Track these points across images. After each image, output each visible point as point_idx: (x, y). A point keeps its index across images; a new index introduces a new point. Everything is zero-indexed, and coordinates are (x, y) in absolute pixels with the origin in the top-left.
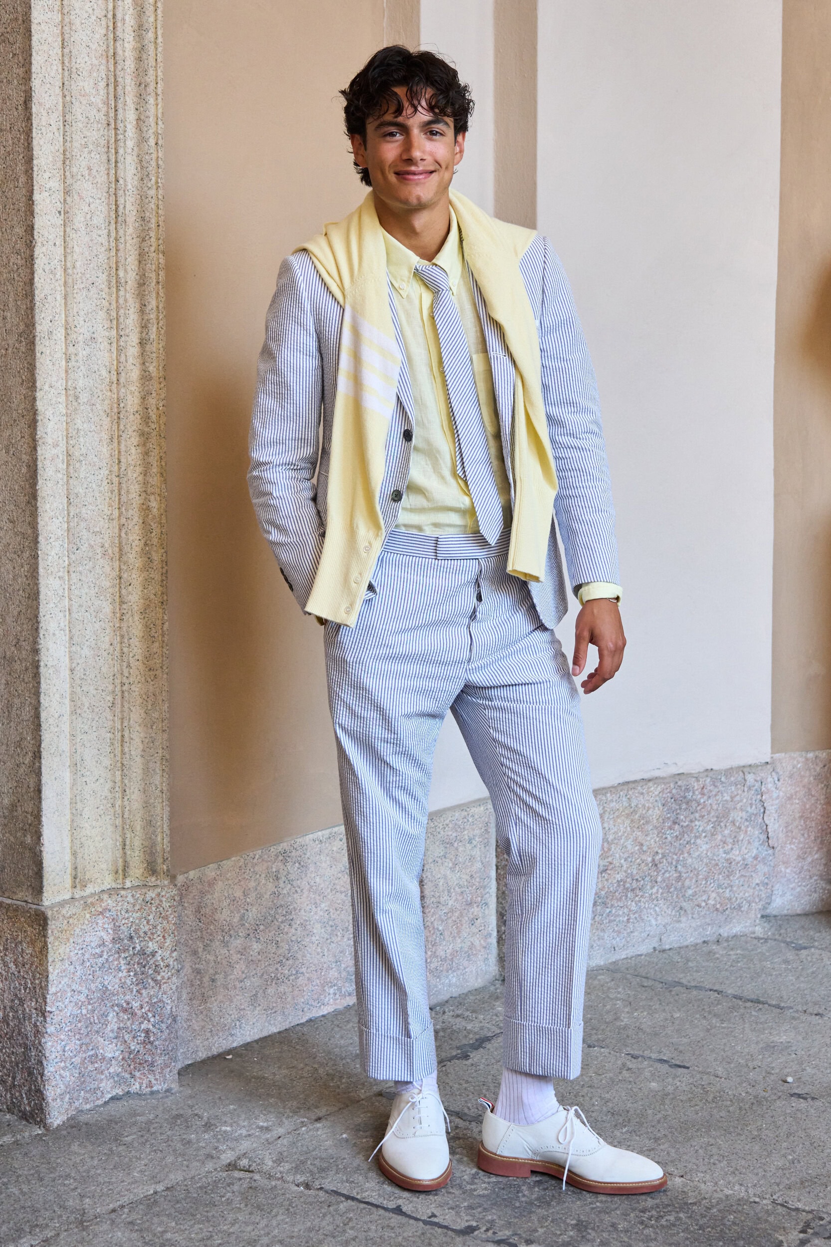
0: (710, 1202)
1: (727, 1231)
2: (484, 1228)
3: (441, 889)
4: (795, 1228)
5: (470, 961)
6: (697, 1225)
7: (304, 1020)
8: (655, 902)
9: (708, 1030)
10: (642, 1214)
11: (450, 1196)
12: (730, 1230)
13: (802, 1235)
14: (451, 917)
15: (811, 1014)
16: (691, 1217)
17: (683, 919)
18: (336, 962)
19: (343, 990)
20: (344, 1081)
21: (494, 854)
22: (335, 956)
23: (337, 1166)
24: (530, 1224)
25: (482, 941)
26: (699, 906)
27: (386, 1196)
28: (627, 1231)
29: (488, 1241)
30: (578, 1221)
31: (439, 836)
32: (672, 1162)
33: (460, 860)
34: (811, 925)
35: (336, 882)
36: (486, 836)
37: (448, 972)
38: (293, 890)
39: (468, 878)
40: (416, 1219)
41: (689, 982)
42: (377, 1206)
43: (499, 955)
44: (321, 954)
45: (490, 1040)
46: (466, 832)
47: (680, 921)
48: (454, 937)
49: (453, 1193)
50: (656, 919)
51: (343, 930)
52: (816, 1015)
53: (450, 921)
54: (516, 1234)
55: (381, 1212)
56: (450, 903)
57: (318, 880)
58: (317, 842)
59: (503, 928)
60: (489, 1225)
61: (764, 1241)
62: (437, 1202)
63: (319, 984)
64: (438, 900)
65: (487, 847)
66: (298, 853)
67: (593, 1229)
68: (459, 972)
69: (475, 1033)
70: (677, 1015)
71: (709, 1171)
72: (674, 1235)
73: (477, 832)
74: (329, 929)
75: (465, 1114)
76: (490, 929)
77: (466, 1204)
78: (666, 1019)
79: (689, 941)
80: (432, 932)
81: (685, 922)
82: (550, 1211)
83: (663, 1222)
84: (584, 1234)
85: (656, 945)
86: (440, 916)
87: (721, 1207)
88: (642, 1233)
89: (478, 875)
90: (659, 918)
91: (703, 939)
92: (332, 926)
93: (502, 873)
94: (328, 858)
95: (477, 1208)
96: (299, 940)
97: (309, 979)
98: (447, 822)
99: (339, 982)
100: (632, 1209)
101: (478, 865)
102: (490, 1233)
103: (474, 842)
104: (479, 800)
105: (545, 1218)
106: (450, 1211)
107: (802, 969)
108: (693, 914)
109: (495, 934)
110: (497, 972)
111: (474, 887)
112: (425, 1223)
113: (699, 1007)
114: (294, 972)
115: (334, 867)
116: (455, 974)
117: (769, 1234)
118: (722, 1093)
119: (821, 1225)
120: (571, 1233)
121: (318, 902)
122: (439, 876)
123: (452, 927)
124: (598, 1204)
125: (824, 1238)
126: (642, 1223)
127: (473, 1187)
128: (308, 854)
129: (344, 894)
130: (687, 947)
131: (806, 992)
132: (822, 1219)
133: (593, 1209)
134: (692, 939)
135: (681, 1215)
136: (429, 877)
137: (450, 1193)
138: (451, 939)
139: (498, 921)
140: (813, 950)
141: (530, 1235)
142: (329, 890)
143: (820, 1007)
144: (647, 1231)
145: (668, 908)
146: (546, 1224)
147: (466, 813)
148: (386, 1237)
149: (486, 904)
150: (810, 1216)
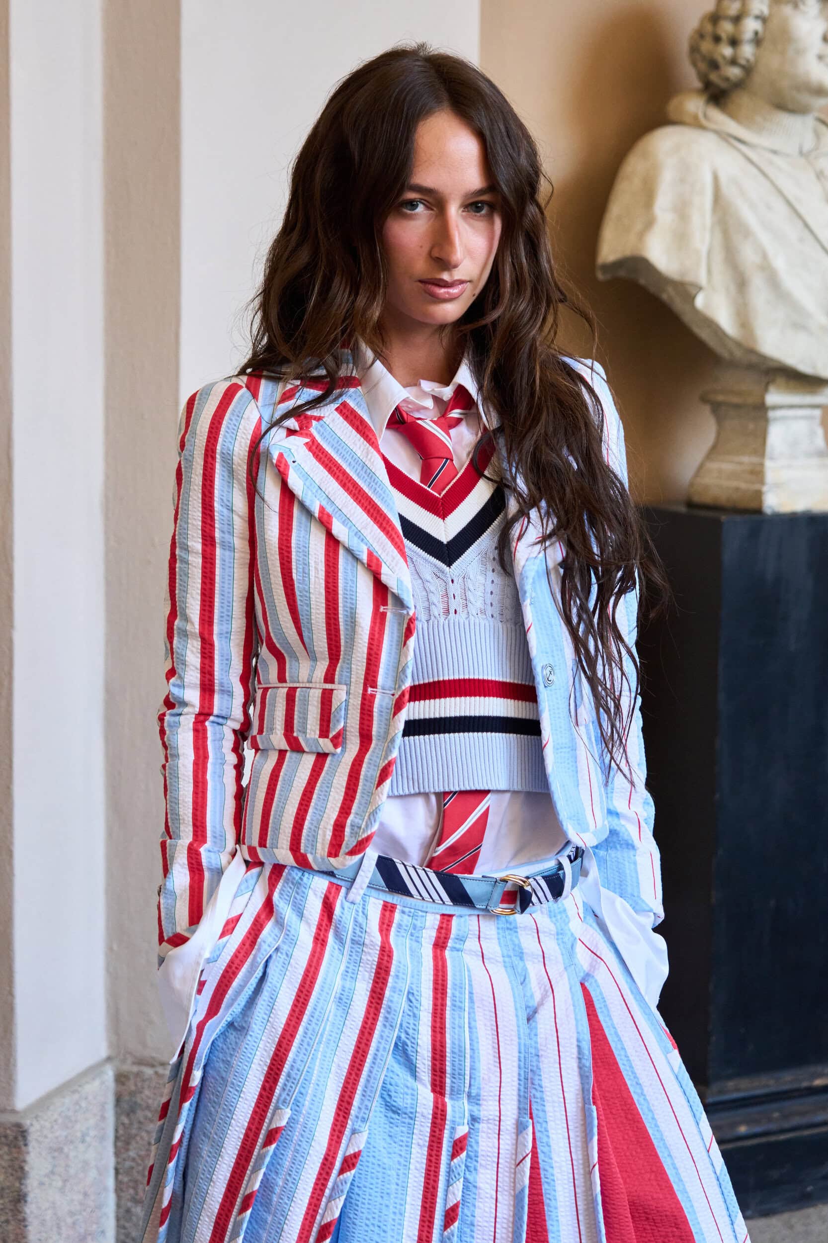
3: (49, 1226)
31: (47, 1142)
33: (72, 1171)
39: (81, 1197)
46: (78, 1127)
65: (104, 1143)
73: (92, 1122)
89: (92, 1190)
93: (126, 1179)
101: (93, 1174)
103: (87, 1138)
111: (88, 1210)
122: (47, 1205)
136: (34, 1210)
147: (77, 1095)
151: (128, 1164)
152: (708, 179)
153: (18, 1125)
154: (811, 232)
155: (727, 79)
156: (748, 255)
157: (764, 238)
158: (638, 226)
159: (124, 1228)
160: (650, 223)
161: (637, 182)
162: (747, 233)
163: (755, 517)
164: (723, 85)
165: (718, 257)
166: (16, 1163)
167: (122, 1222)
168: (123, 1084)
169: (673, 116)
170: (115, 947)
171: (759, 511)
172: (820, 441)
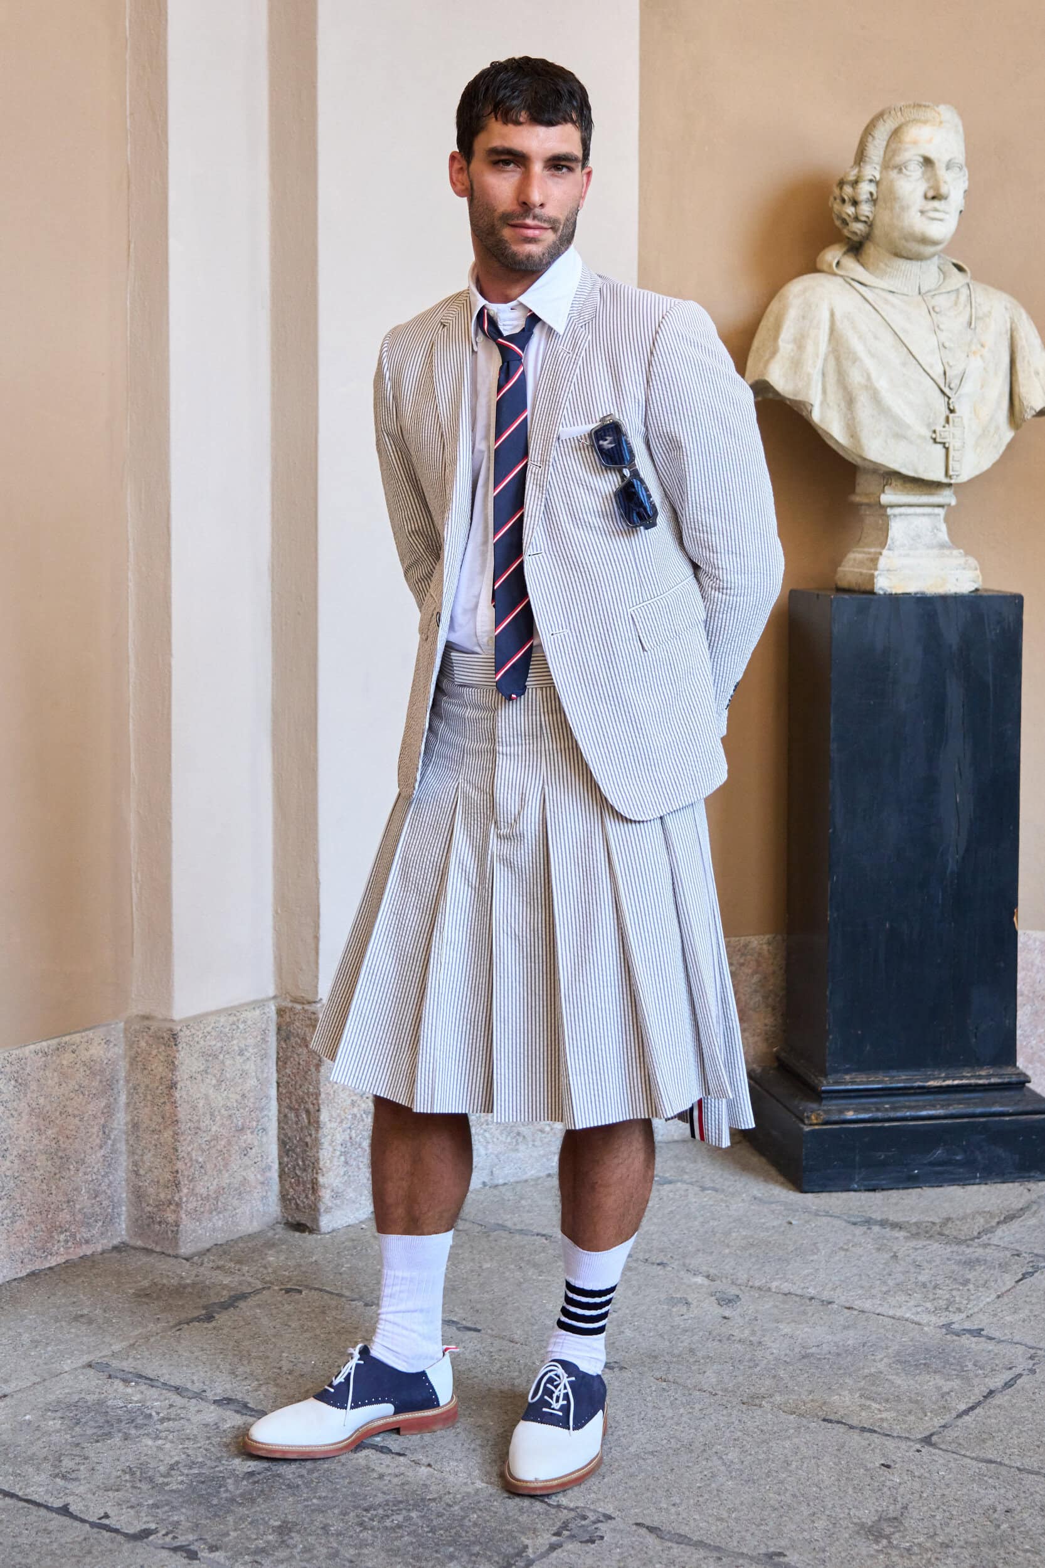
0: (454, 1498)
1: (464, 1534)
2: (164, 1532)
3: (201, 1111)
4: (548, 1530)
5: (241, 1199)
6: (428, 1526)
7: (24, 1274)
8: (484, 1127)
9: (520, 1284)
10: (364, 1513)
11: (135, 1491)
12: (467, 1532)
13: (554, 1539)
14: (214, 1146)
15: (653, 1264)
16: (423, 1517)
17: (522, 1147)
18: (68, 1202)
19: (78, 1236)
20: (49, 1349)
21: (275, 1068)
22: (67, 1195)
23: (7, 1455)
24: (222, 1526)
25: (259, 1176)
26: (542, 1131)
27: (55, 1493)
28: (339, 1534)
29: (163, 1548)
30: (284, 1522)
31: (198, 1047)
32: (423, 1447)
33: (228, 1075)
34: (687, 1154)
35: (68, 1103)
36: (264, 1046)
37: (211, 1213)
38: (7, 1113)
39: (238, 1097)
40: (83, 1521)
41: (515, 1225)
42: (39, 1505)
43: (281, 1192)
44: (47, 1193)
45: (246, 1297)
46: (235, 1042)
47: (517, 1150)
48: (220, 1171)
49: (139, 1488)
50: (486, 1148)
51: (77, 1163)
52: (658, 1264)
53: (213, 1151)
54: (201, 1539)
55: (43, 1512)
56: (214, 1128)
57: (42, 1101)
58: (40, 1054)
59: (286, 1159)
60: (171, 1528)
61: (505, 1546)
62: (116, 1500)
63: (44, 1229)
64: (196, 1125)
65: (265, 1060)
66: (14, 1068)
67: (298, 1532)
68: (226, 1214)
69: (232, 1289)
70: (486, 1265)
71: (465, 1459)
72: (397, 1538)
73: (251, 1041)
74: (58, 1162)
75: (187, 1390)
76: (269, 1161)
77: (151, 1502)
78: (472, 1271)
79: (529, 1174)
80: (189, 1165)
81: (524, 1151)
82: (253, 1510)
83: (388, 1523)
84: (286, 1538)
85: (486, 1180)
86: (200, 1144)
87: (466, 1503)
88: (358, 1536)
89: (252, 1094)
90: (490, 1146)
91: (547, 1172)
92: (61, 1158)
93: (284, 1091)
94: (56, 1074)
95: (163, 1506)
96: (16, 1174)
97: (30, 1223)
98: (209, 1029)
99: (73, 1226)
100: (354, 1506)
101: (253, 1082)
102: (168, 1539)
103: (246, 1053)
104: (255, 1001)
105: (242, 1519)
106: (129, 1510)
107: (659, 1208)
108: (534, 1141)
109: (276, 1166)
110: (279, 1213)
111: (247, 1109)
112: (93, 1525)
113: (517, 1255)
114: (10, 1215)
115: (64, 1085)
116: (221, 1216)
117: (515, 1538)
118: (511, 1362)
119: (583, 1526)
120: (270, 1537)
121: (43, 1128)
122: (199, 1095)
123: (216, 1158)
124: (315, 1501)
125: (581, 1542)
126: (361, 1524)
127: (166, 1480)
128: (28, 1069)
129: (78, 1118)
130: (526, 1181)
131: (654, 1237)
132: (584, 1518)
133: (307, 1506)
134: (533, 1172)
135: (414, 1514)
136: (184, 1096)
137: (135, 1488)
138: (215, 1173)
139: (279, 1151)
140: (679, 1184)
141: (218, 1540)
142: (58, 1113)
143: (665, 1256)
144: (365, 1534)
145: (501, 1133)
146: (243, 1526)
147: (235, 1019)
148: (38, 1544)
149: (264, 1130)
150: (573, 1514)
151: (285, 1079)
152: (826, 315)
153: (171, 1030)
154: (913, 356)
155: (855, 233)
156: (856, 377)
157: (869, 363)
158: (767, 355)
159: (283, 1129)
160: (774, 353)
161: (772, 319)
162: (855, 359)
163: (871, 596)
164: (855, 238)
165: (832, 379)
166: (170, 1058)
167: (282, 1125)
168: (282, 1016)
169: (819, 266)
170: (279, 911)
171: (872, 593)
172: (943, 535)
